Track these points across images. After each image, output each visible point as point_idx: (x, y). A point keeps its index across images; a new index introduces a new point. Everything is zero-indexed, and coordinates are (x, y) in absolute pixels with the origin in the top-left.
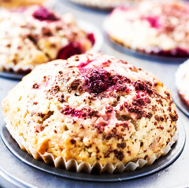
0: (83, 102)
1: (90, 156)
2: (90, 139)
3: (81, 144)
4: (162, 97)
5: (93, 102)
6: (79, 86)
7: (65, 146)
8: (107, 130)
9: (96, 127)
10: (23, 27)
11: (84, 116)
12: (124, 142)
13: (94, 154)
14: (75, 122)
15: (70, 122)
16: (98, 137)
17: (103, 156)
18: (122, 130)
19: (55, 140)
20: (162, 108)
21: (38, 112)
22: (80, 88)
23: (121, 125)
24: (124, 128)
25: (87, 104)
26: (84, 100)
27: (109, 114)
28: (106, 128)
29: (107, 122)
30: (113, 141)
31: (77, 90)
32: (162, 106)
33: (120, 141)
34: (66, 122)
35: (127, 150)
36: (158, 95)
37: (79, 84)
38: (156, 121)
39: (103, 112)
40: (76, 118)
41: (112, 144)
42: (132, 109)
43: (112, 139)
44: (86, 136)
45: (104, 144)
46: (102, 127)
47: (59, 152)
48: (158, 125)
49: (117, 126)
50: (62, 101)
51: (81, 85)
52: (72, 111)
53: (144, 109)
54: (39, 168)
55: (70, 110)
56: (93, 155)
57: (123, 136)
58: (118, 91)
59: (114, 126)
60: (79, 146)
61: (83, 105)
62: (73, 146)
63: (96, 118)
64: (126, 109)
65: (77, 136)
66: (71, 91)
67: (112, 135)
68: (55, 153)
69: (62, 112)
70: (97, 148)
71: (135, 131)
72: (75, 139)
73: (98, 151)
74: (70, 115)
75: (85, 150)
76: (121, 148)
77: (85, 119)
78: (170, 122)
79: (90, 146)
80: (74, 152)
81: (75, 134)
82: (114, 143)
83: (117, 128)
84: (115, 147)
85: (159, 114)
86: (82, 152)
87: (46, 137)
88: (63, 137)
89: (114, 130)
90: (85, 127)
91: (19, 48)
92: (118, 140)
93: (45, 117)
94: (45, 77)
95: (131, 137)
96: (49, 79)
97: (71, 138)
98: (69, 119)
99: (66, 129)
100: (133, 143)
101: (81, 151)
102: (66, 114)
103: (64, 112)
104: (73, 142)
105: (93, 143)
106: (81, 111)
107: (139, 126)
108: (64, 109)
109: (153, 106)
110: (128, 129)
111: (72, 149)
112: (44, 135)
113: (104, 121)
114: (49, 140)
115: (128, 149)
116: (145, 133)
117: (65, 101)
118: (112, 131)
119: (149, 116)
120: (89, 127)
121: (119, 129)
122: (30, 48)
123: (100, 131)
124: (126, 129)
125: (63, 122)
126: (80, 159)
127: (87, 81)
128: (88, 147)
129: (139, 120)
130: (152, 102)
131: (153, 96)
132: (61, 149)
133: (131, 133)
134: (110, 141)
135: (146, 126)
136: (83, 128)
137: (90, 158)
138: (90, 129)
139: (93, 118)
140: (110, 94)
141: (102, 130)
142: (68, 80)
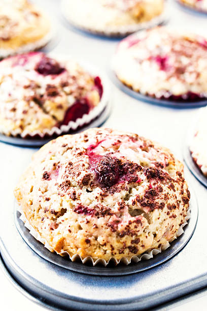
0: (95, 199)
1: (105, 253)
2: (104, 238)
3: (96, 243)
4: (174, 180)
5: (105, 198)
6: (90, 182)
7: (80, 245)
8: (120, 228)
9: (109, 226)
10: (26, 87)
11: (97, 214)
12: (138, 237)
13: (109, 252)
14: (88, 222)
15: (84, 221)
16: (112, 235)
17: (117, 252)
18: (136, 227)
19: (70, 239)
20: (174, 193)
21: (51, 210)
22: (92, 183)
23: (134, 222)
24: (137, 225)
25: (100, 201)
26: (96, 198)
27: (121, 210)
28: (119, 225)
29: (120, 219)
30: (127, 238)
31: (89, 185)
32: (175, 191)
33: (134, 238)
34: (79, 221)
35: (141, 245)
36: (170, 179)
37: (90, 179)
38: (169, 210)
39: (115, 209)
40: (89, 217)
41: (126, 242)
42: (144, 204)
43: (126, 236)
44: (100, 235)
45: (118, 242)
46: (115, 225)
47: (74, 250)
48: (171, 215)
49: (130, 223)
50: (74, 199)
51: (92, 180)
52: (84, 210)
53: (157, 201)
54: (57, 264)
55: (83, 209)
56: (107, 252)
57: (136, 233)
58: (129, 182)
59: (127, 224)
60: (94, 245)
61: (95, 203)
62: (88, 245)
63: (109, 216)
64: (138, 204)
65: (91, 236)
66: (82, 187)
67: (125, 233)
68: (71, 250)
69: (75, 211)
70: (111, 246)
71: (148, 224)
72: (89, 238)
73: (113, 249)
74: (83, 214)
75: (100, 247)
76: (135, 244)
77: (98, 218)
78: (183, 206)
79: (105, 244)
80: (89, 250)
81: (89, 234)
82: (128, 240)
83: (130, 226)
84: (129, 244)
85: (172, 201)
86: (98, 250)
87: (61, 235)
88: (78, 237)
89: (128, 228)
90: (98, 226)
91: (25, 112)
92: (132, 237)
93: (58, 214)
94: (54, 165)
95: (144, 231)
96: (59, 167)
97: (86, 238)
98: (82, 218)
99: (80, 228)
100: (147, 237)
101: (96, 249)
102: (79, 213)
103: (77, 211)
104: (88, 241)
105: (108, 242)
106: (94, 210)
107: (151, 218)
108: (76, 207)
109: (165, 195)
110: (142, 225)
111: (87, 248)
112: (59, 233)
113: (117, 219)
114: (64, 239)
115: (142, 243)
116: (158, 225)
117: (77, 199)
118: (126, 229)
119: (162, 206)
120: (102, 227)
121: (132, 226)
122: (36, 112)
123: (114, 230)
124: (140, 225)
125: (77, 221)
126: (95, 256)
127: (97, 174)
128: (103, 246)
129: (152, 213)
130: (164, 190)
131: (164, 182)
132: (77, 248)
133: (145, 228)
134: (124, 239)
135: (158, 219)
136: (97, 227)
137: (105, 255)
138: (103, 228)
139: (106, 216)
140: (122, 186)
141: (116, 229)
142: (79, 175)
